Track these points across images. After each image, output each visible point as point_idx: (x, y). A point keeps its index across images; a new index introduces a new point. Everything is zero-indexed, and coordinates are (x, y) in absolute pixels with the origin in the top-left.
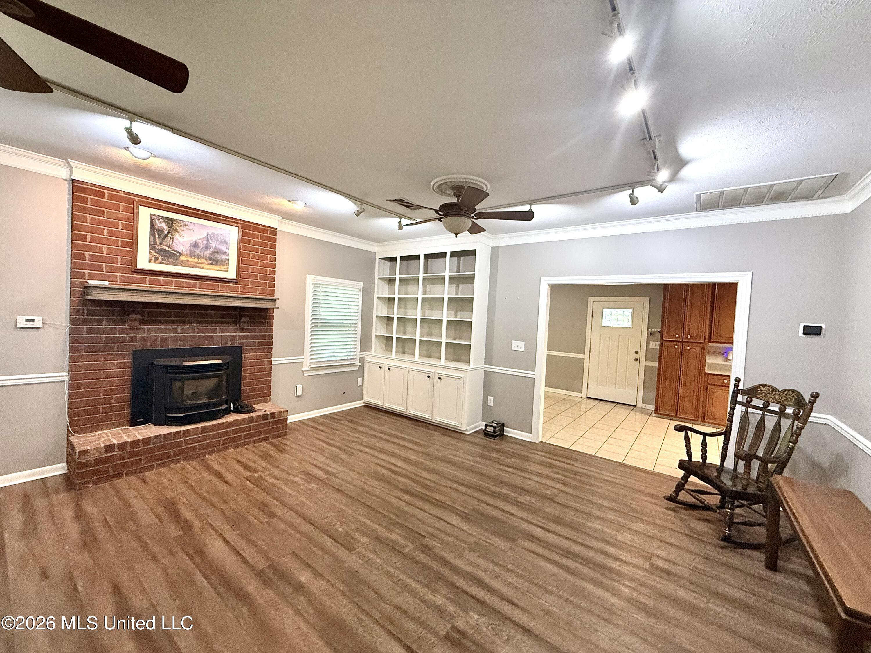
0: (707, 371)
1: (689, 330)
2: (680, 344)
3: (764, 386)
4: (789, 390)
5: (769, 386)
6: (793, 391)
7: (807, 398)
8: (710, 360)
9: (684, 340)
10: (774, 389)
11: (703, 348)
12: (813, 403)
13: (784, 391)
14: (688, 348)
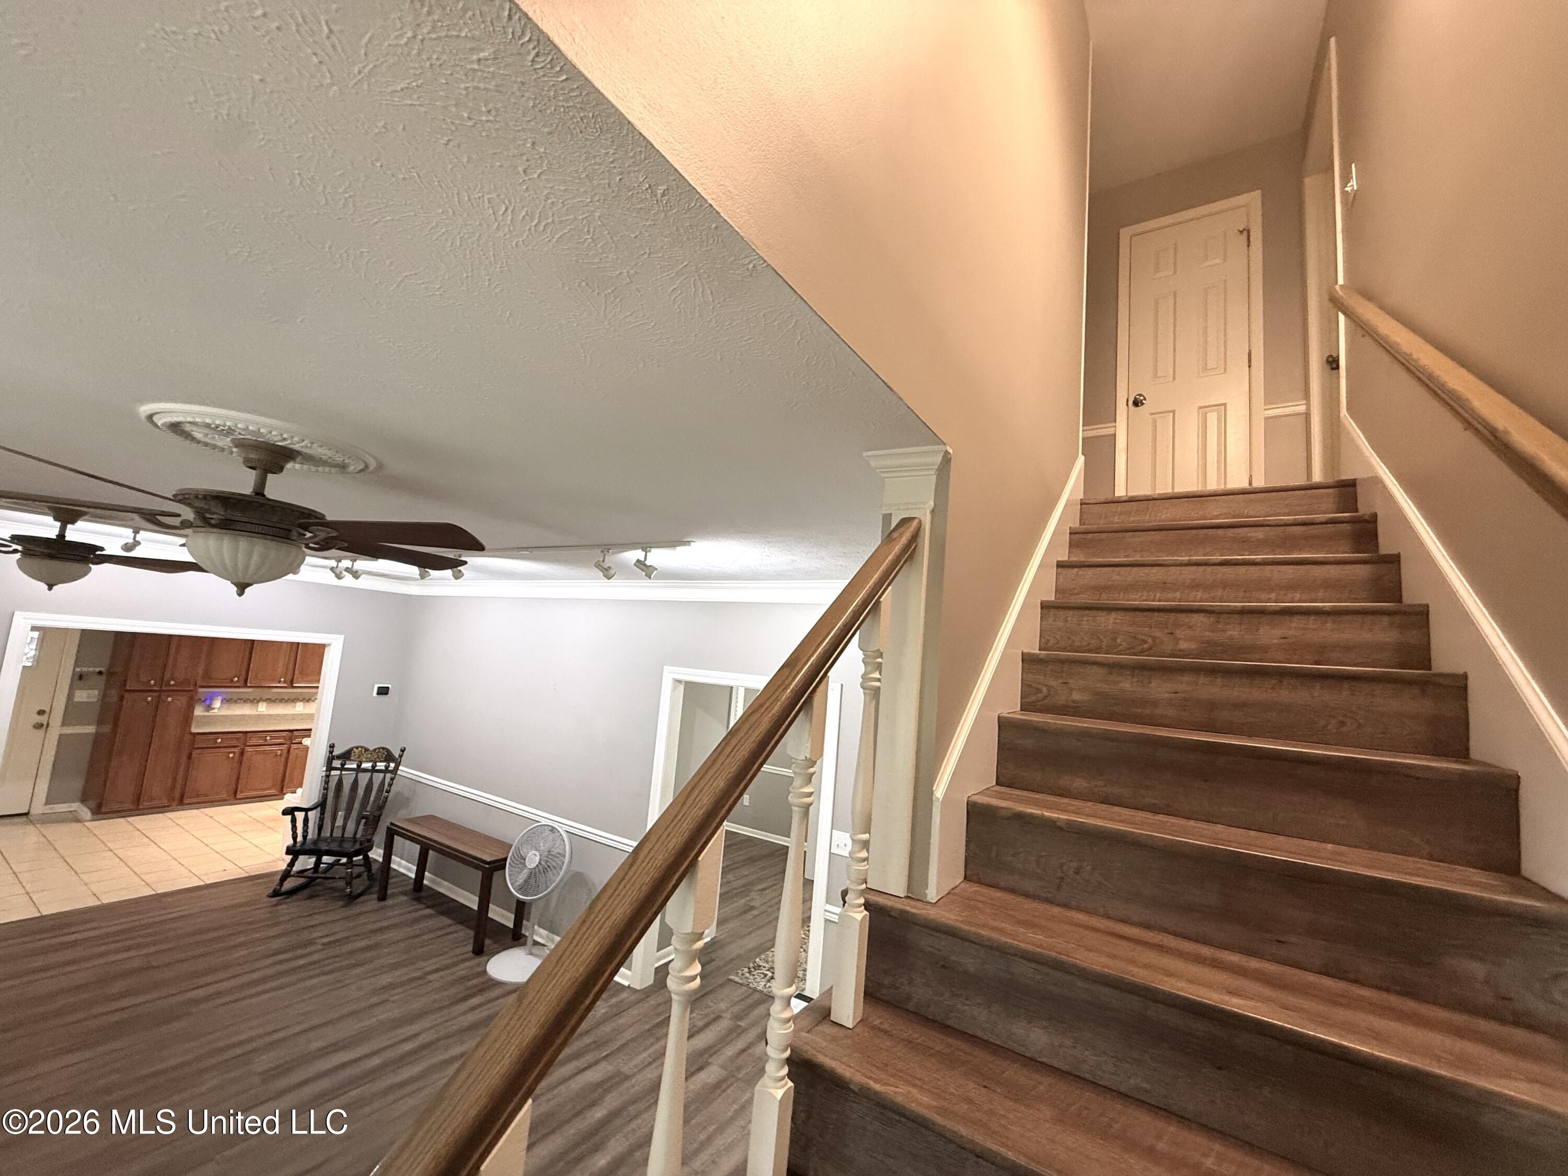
0: (194, 730)
1: (173, 673)
2: (154, 694)
3: (357, 748)
4: (379, 748)
5: (362, 747)
6: (383, 748)
7: (396, 754)
8: (199, 711)
9: (164, 688)
10: (366, 750)
11: (192, 698)
12: (401, 756)
13: (375, 750)
14: (170, 699)
